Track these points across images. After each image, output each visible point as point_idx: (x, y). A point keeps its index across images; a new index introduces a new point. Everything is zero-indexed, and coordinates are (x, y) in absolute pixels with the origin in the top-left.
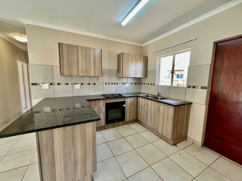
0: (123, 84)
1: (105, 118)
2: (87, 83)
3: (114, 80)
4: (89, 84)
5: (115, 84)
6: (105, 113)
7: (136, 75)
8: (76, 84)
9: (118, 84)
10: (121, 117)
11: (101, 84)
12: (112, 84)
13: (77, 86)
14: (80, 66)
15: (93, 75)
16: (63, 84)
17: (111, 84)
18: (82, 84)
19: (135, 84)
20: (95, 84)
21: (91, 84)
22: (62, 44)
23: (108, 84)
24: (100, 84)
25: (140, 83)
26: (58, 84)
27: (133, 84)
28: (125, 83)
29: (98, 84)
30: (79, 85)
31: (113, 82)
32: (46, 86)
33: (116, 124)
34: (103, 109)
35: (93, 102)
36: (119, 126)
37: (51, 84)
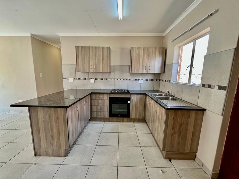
0: (136, 80)
1: (109, 111)
2: (100, 79)
3: (126, 76)
4: (102, 79)
5: (127, 80)
6: (109, 106)
7: (148, 70)
8: (91, 79)
9: (130, 80)
10: (126, 113)
11: (113, 79)
12: (124, 80)
13: (92, 81)
14: (91, 64)
15: (102, 71)
16: (82, 79)
17: (122, 80)
18: (96, 79)
19: (152, 80)
20: (107, 79)
21: (104, 79)
22: (78, 47)
23: (119, 79)
24: (111, 79)
25: (158, 80)
26: (79, 79)
27: (149, 80)
28: (139, 80)
29: (110, 79)
30: (93, 80)
31: (125, 78)
32: (71, 80)
33: (121, 119)
34: (107, 102)
35: (98, 95)
36: (123, 122)
37: (74, 79)
